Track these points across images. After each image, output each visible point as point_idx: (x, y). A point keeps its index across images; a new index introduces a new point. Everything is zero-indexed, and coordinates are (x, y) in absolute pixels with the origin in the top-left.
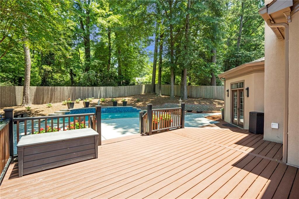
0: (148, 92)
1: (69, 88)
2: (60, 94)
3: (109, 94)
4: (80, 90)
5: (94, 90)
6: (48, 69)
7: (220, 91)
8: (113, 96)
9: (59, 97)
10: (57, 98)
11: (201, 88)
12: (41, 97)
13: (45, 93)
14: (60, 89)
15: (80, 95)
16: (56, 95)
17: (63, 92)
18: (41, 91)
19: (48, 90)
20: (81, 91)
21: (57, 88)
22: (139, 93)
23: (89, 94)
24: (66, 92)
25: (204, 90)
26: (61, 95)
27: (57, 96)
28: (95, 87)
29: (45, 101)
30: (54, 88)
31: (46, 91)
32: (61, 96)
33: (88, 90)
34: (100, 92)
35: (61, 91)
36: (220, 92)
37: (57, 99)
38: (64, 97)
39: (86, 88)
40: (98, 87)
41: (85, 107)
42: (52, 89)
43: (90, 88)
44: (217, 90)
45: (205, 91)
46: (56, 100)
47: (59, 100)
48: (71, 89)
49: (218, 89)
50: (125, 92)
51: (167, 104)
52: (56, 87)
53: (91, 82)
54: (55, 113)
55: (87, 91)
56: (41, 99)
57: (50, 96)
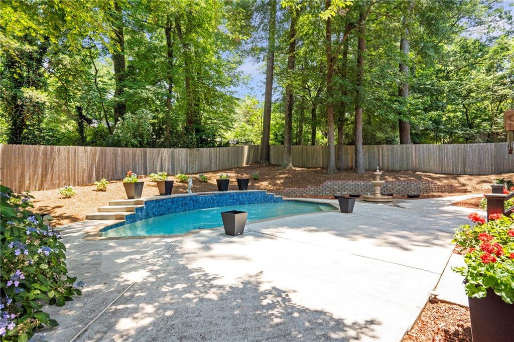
0: (254, 161)
1: (89, 151)
2: (68, 165)
3: (179, 166)
4: (116, 155)
5: (148, 156)
6: (37, 98)
7: (425, 155)
8: (187, 169)
9: (63, 174)
10: (59, 176)
11: (380, 149)
12: (15, 175)
13: (27, 162)
14: (66, 153)
15: (116, 168)
16: (56, 169)
17: (75, 159)
18: (15, 158)
19: (36, 154)
20: (119, 159)
21: (59, 151)
22: (237, 164)
23: (137, 167)
24: (82, 161)
25: (388, 155)
26: (68, 168)
27: (59, 170)
28: (148, 150)
29: (27, 182)
30: (52, 150)
31: (29, 156)
32: (68, 172)
33: (134, 154)
34: (159, 160)
35: (68, 158)
36: (424, 157)
37: (59, 180)
38: (78, 172)
39: (130, 150)
40: (156, 150)
41: (161, 195)
42: (45, 153)
43: (139, 151)
44: (418, 153)
45: (390, 155)
46: (57, 181)
47: (64, 182)
48: (95, 154)
49: (419, 150)
50: (210, 161)
51: (329, 183)
52: (56, 147)
53: (141, 136)
54: (100, 210)
55: (131, 159)
56: (15, 178)
57: (40, 170)
